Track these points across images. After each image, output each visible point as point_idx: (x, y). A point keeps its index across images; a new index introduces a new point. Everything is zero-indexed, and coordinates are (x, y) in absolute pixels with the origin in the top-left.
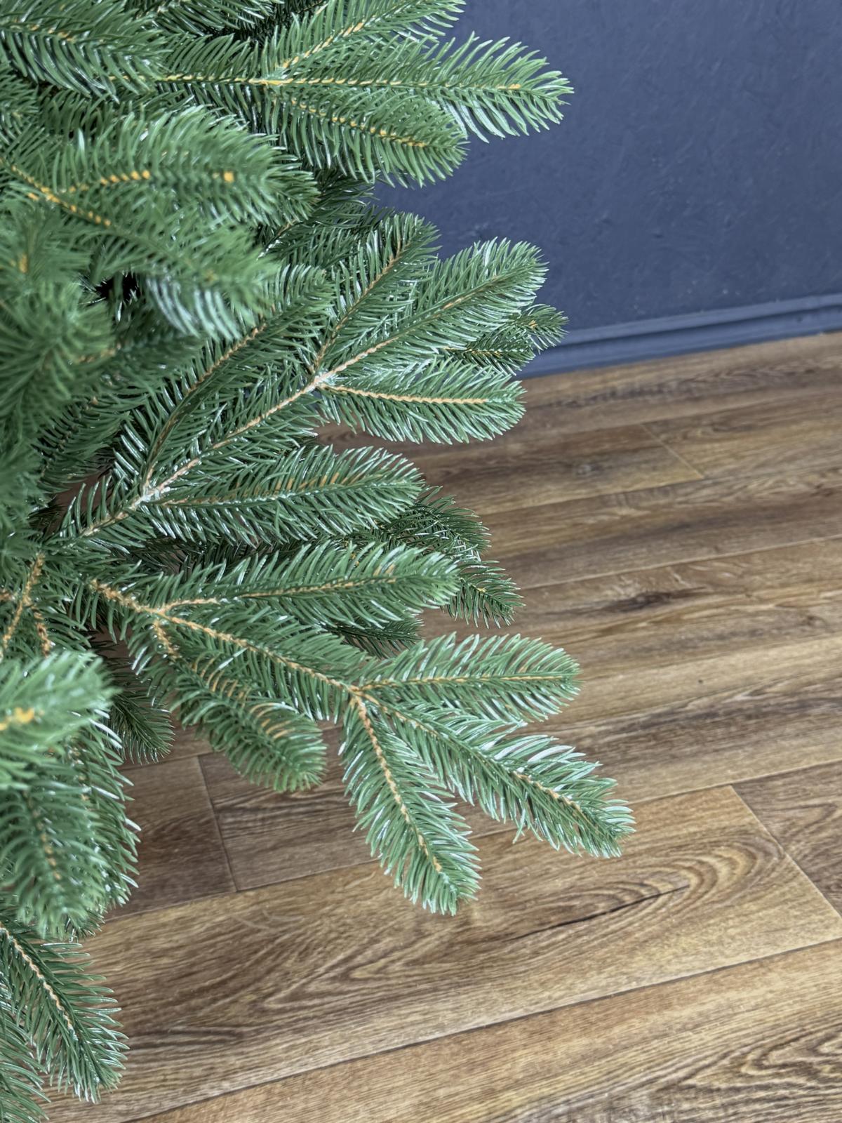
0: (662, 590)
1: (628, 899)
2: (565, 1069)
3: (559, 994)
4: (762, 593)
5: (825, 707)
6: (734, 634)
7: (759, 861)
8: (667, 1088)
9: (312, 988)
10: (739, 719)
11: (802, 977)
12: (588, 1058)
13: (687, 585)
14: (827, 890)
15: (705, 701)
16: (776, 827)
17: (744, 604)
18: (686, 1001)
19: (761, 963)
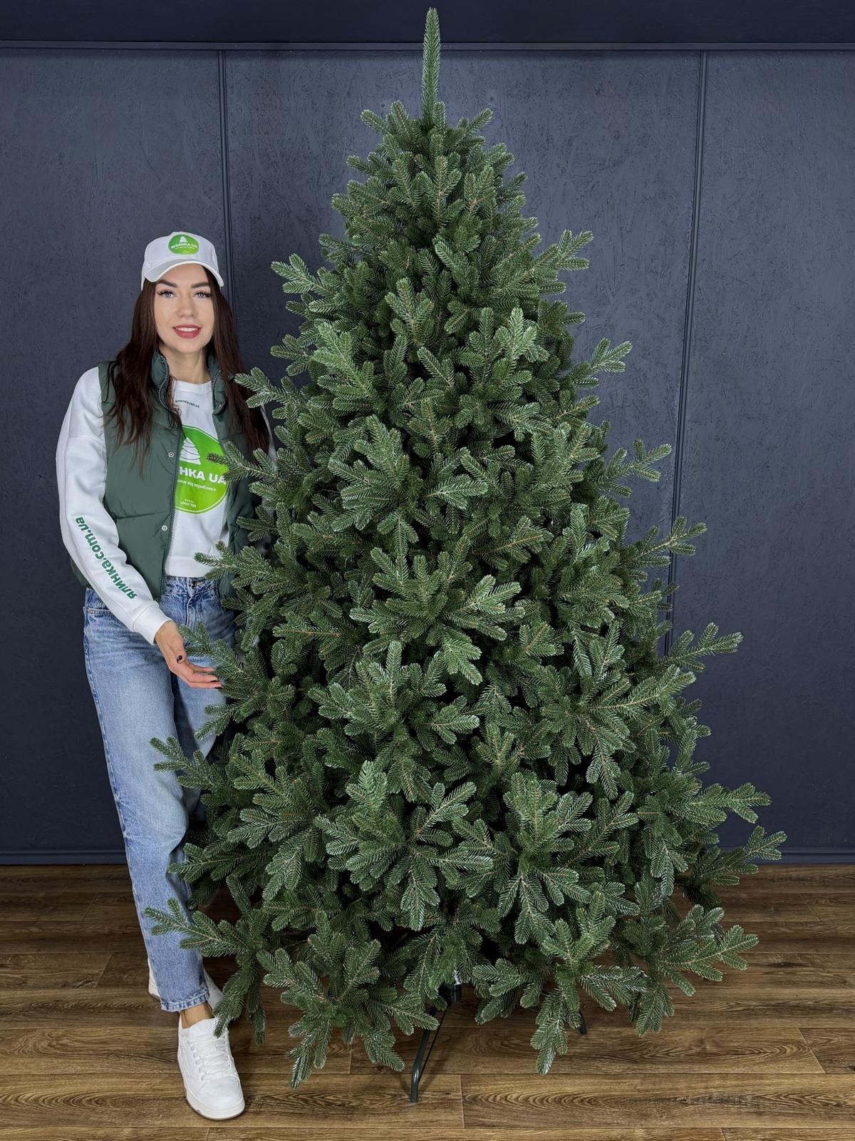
0: (792, 962)
1: (756, 1052)
2: (728, 1087)
3: (730, 1070)
7: (801, 1050)
8: (758, 1097)
9: (658, 1055)
11: (806, 1080)
12: (735, 1086)
13: (801, 961)
14: (820, 1061)
15: (797, 1002)
17: (822, 972)
18: (767, 1079)
19: (793, 1074)
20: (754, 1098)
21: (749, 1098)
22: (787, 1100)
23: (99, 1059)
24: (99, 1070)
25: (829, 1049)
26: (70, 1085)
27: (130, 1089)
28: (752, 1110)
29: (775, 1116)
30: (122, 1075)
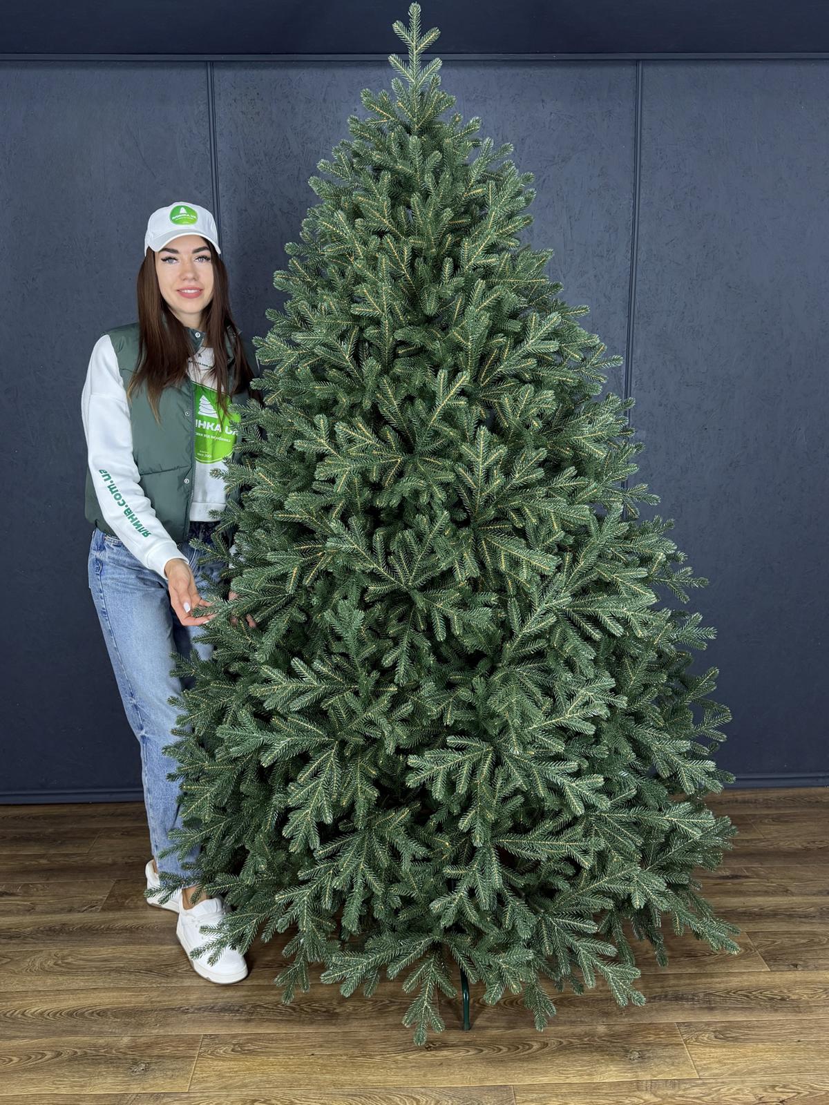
0: (739, 874)
1: (707, 954)
2: (682, 986)
3: (684, 971)
4: (772, 880)
5: (782, 916)
6: (759, 891)
7: (749, 951)
8: (709, 994)
10: (754, 916)
11: (752, 978)
12: (689, 985)
13: (747, 874)
14: (766, 961)
15: (744, 909)
16: (756, 944)
17: (766, 882)
18: (717, 978)
19: (741, 973)
20: (705, 995)
21: (701, 995)
22: (735, 996)
23: (102, 975)
24: (101, 986)
25: (773, 950)
26: (74, 999)
27: (130, 1003)
28: (704, 1006)
29: (726, 1010)
30: (122, 989)
